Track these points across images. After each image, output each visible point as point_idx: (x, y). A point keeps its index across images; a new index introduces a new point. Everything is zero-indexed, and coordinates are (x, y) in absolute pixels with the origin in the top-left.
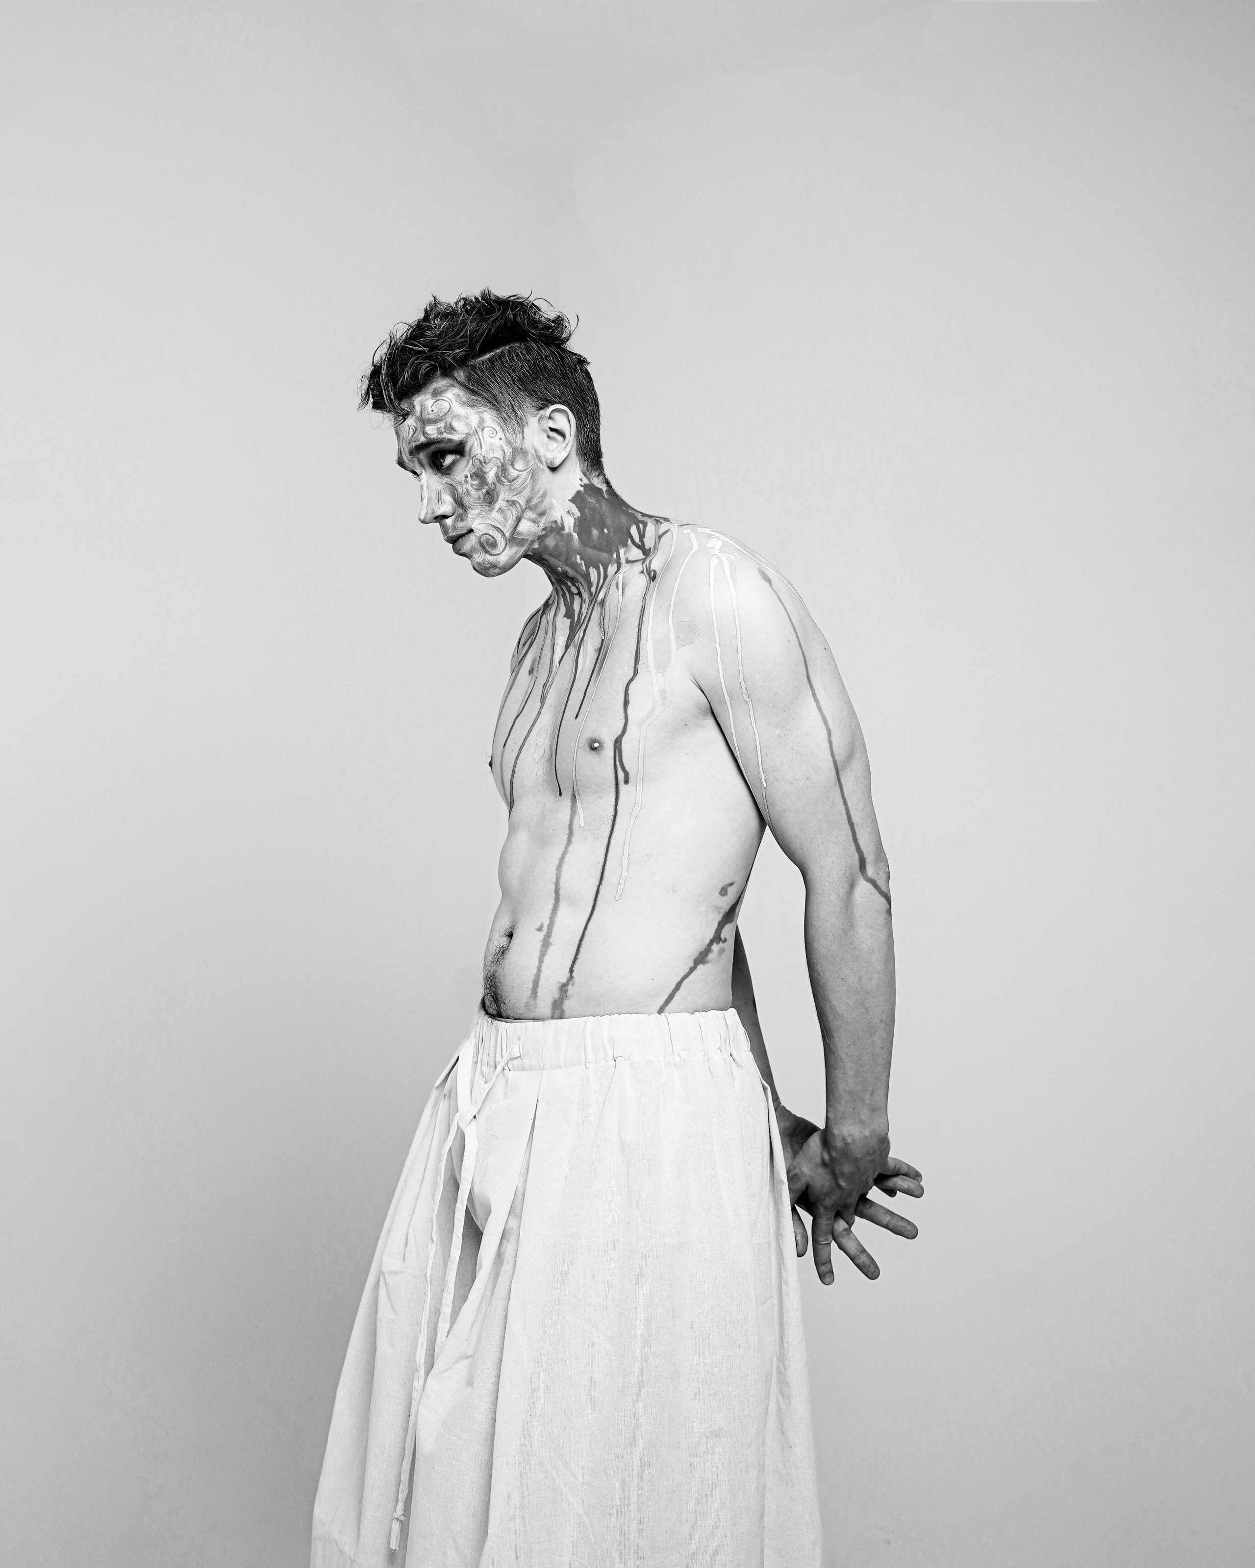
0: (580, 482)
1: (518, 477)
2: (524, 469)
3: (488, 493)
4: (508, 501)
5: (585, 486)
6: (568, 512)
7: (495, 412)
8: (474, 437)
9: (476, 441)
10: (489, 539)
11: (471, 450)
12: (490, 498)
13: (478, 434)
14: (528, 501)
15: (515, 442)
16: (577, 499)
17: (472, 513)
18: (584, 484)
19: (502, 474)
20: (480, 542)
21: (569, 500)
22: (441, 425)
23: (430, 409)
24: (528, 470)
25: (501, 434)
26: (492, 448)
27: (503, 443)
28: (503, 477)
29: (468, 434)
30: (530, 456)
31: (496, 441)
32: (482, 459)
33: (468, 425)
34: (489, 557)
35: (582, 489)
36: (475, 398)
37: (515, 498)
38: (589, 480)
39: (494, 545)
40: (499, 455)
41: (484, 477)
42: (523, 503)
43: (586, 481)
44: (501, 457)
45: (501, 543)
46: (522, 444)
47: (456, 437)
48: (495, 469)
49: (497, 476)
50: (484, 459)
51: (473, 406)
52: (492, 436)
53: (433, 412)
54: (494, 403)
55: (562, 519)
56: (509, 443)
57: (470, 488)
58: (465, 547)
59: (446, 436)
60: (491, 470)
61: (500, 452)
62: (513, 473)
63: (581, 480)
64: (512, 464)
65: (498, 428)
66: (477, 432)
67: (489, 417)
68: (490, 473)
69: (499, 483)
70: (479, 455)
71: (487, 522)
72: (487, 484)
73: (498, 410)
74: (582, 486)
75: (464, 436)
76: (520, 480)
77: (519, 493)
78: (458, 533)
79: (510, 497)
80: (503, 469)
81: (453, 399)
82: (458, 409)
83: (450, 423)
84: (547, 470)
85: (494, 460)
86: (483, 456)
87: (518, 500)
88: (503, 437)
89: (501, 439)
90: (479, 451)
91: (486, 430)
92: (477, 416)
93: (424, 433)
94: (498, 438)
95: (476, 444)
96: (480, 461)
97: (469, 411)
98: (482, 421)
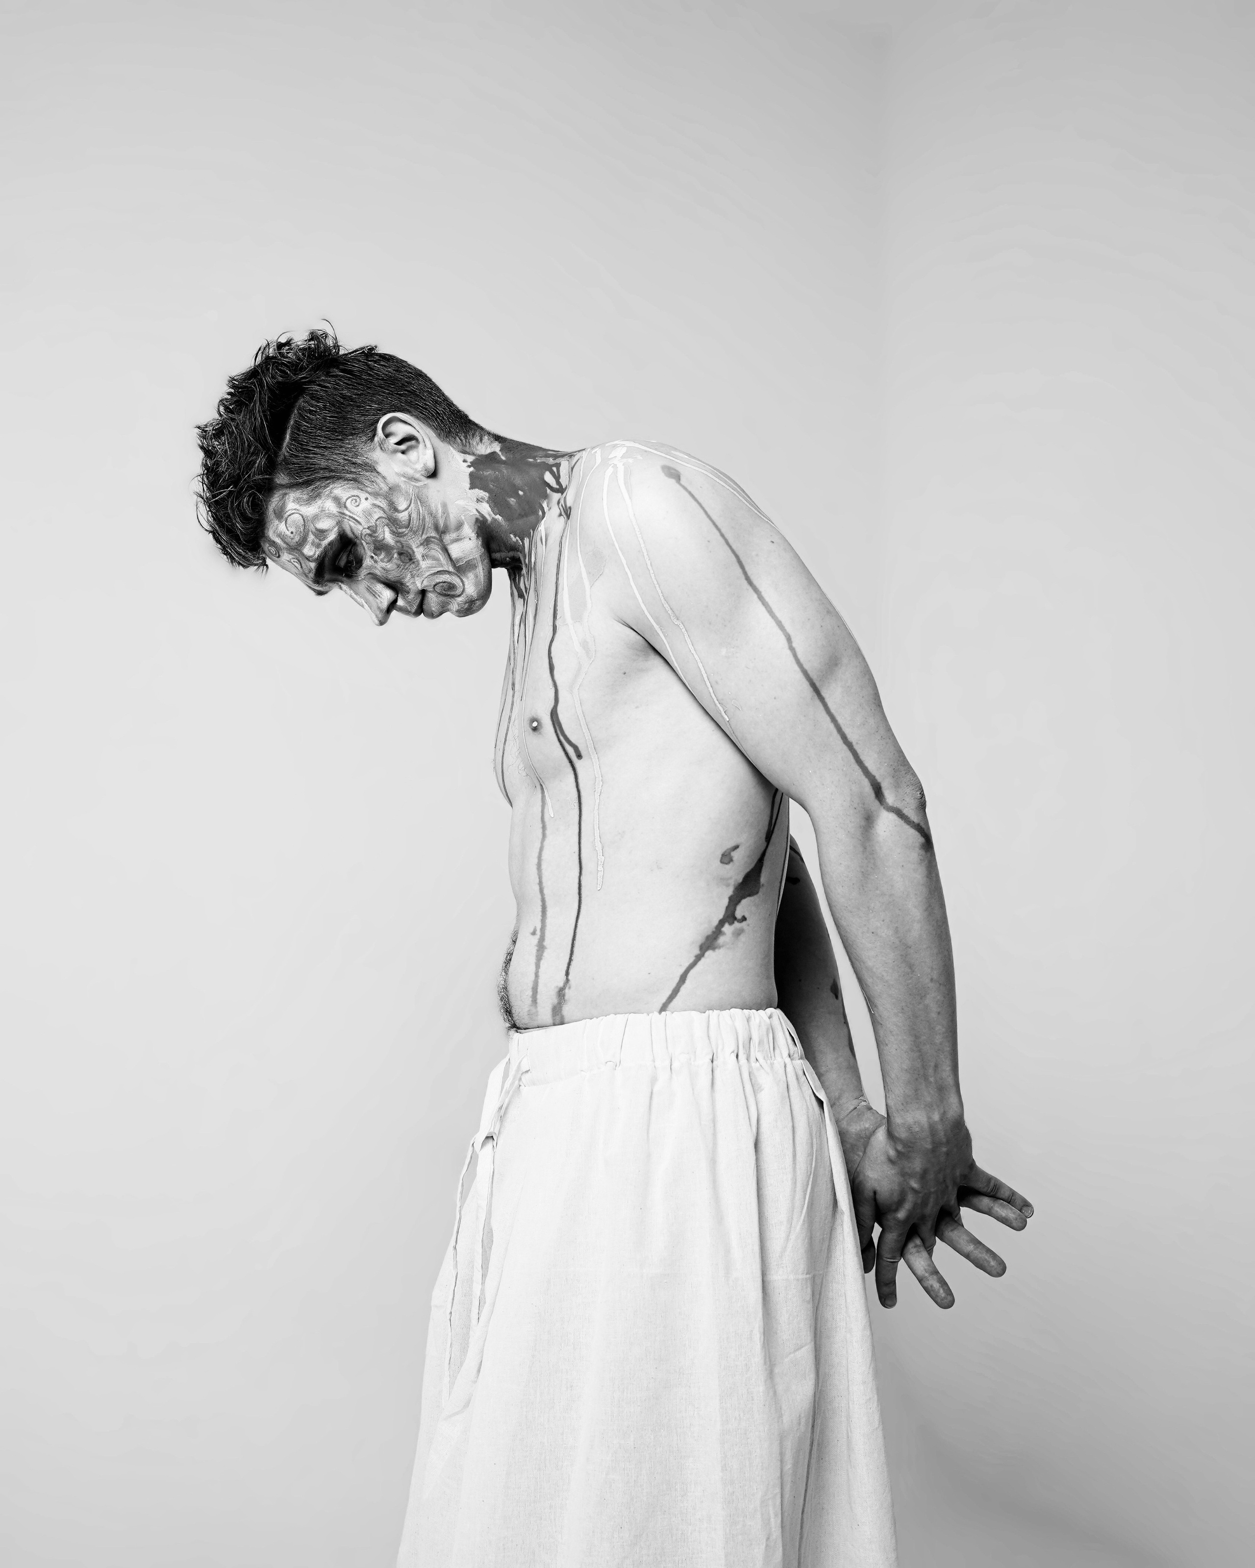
0: (466, 464)
1: (410, 516)
2: (409, 502)
3: (400, 554)
4: (421, 544)
5: (473, 464)
6: (478, 500)
7: (340, 481)
8: (346, 520)
9: (350, 522)
10: (442, 586)
11: (353, 533)
12: (407, 556)
13: (346, 515)
14: (436, 528)
15: (381, 489)
16: (475, 482)
17: (408, 581)
18: (471, 463)
19: (396, 528)
20: (439, 594)
21: (470, 489)
22: (311, 537)
23: (288, 533)
24: (413, 501)
25: (363, 495)
26: (368, 514)
27: (371, 500)
28: (399, 528)
29: (339, 523)
30: (403, 486)
31: (365, 505)
32: (368, 532)
33: (330, 516)
34: (459, 599)
35: (472, 469)
36: (312, 487)
37: (424, 537)
38: (473, 454)
39: (451, 587)
40: (379, 513)
41: (384, 544)
42: (433, 534)
43: (470, 458)
44: (381, 514)
45: (455, 580)
46: (387, 484)
47: (332, 536)
48: (387, 529)
49: (393, 533)
50: (371, 530)
51: (319, 496)
52: (357, 504)
53: (294, 534)
54: (333, 475)
55: (479, 512)
56: (376, 495)
57: (383, 565)
58: (433, 609)
59: (325, 542)
60: (384, 534)
61: (376, 510)
62: (403, 516)
63: (465, 461)
64: (396, 510)
65: (356, 492)
66: (344, 514)
67: (340, 490)
68: (386, 536)
69: (401, 536)
70: (364, 530)
71: (426, 575)
72: (392, 548)
73: (339, 478)
74: (469, 466)
75: (336, 529)
76: (414, 515)
77: (424, 529)
78: (417, 604)
79: (420, 539)
80: (393, 522)
81: (297, 507)
82: (310, 510)
83: (316, 528)
84: (430, 482)
85: (378, 522)
86: (368, 528)
87: (428, 535)
88: (367, 495)
89: (367, 499)
90: (361, 528)
91: (348, 504)
92: (330, 500)
93: (308, 559)
94: (363, 500)
95: (352, 524)
96: (370, 535)
97: (319, 502)
98: (337, 500)
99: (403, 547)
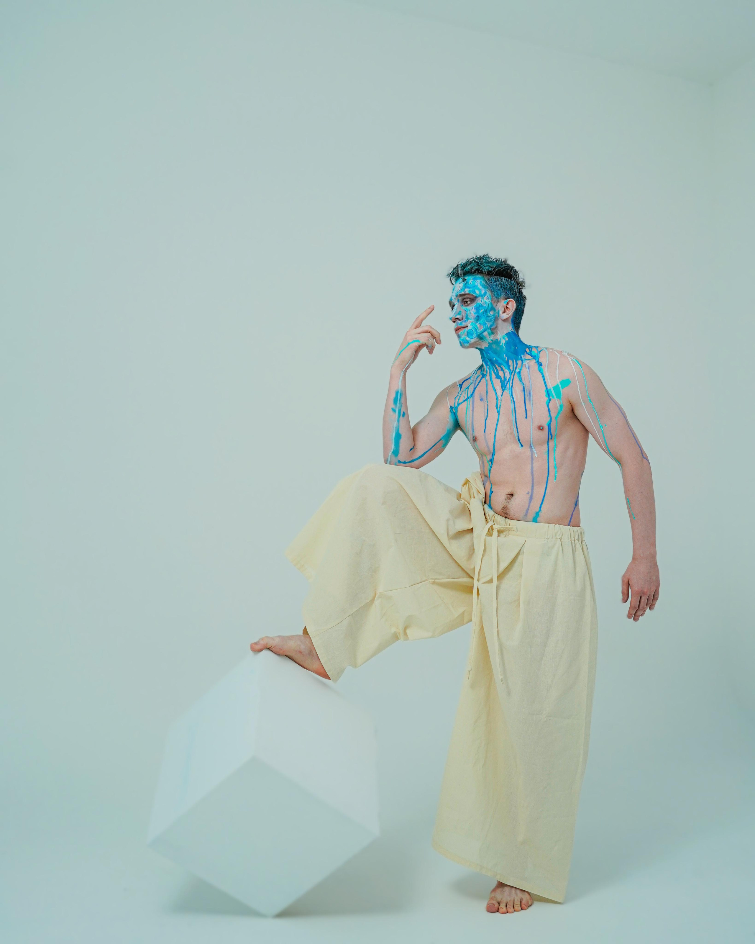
0: (510, 330)
1: (490, 316)
3: (478, 316)
7: (491, 292)
9: (480, 298)
10: (471, 332)
11: (477, 300)
12: (478, 318)
15: (493, 305)
16: (508, 334)
17: (469, 321)
20: (468, 332)
21: (505, 334)
22: (471, 289)
23: (469, 283)
24: (494, 316)
25: (490, 300)
26: (486, 303)
27: (489, 303)
28: (485, 314)
29: (479, 296)
30: (496, 312)
33: (480, 293)
34: (468, 338)
35: (510, 332)
36: (487, 285)
37: (486, 323)
38: (513, 331)
39: (472, 335)
41: (479, 310)
45: (475, 335)
46: (495, 306)
47: (474, 295)
49: (483, 312)
51: (484, 287)
52: (486, 299)
54: (492, 290)
55: (500, 340)
56: (491, 304)
57: (472, 312)
59: (471, 293)
61: (487, 305)
64: (489, 311)
65: (490, 298)
66: (482, 296)
67: (489, 293)
68: (481, 310)
71: (473, 326)
72: (479, 313)
75: (477, 296)
76: (490, 318)
77: (488, 322)
78: (461, 326)
80: (486, 311)
81: (479, 283)
82: (479, 286)
83: (475, 290)
84: (500, 320)
85: (484, 307)
86: (481, 304)
87: (488, 324)
88: (490, 301)
89: (489, 302)
90: (480, 302)
91: (486, 297)
92: (485, 291)
93: (464, 291)
94: (488, 301)
95: (480, 300)
96: (479, 306)
97: (482, 288)
98: (485, 293)
99: (481, 316)
